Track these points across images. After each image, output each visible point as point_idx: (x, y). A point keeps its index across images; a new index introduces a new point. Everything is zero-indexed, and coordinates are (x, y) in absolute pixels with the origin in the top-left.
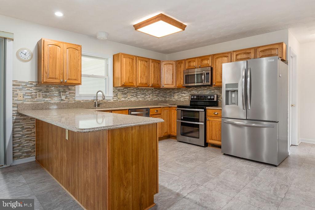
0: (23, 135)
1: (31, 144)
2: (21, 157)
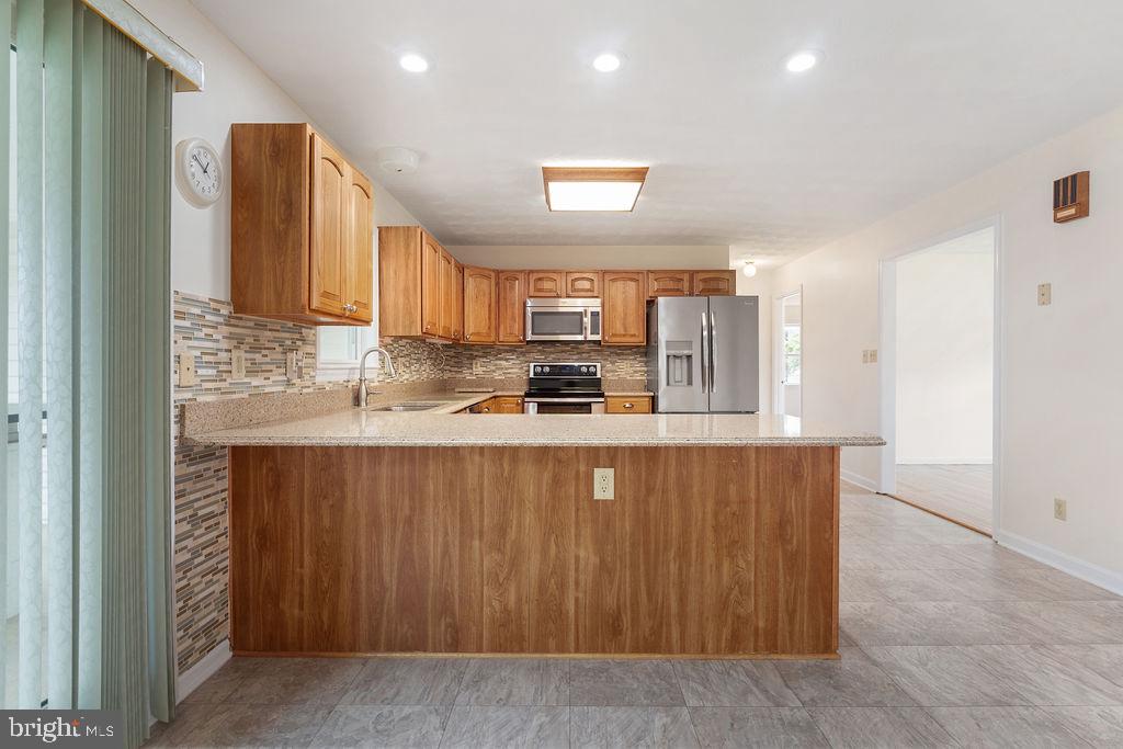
0: (196, 553)
1: (217, 588)
2: (190, 660)
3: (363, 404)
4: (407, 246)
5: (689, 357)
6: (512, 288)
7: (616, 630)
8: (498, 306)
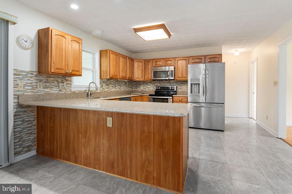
1: (32, 138)
2: (21, 153)
3: (89, 96)
4: (106, 55)
5: (199, 84)
6: (149, 64)
7: (113, 167)
8: (145, 69)
